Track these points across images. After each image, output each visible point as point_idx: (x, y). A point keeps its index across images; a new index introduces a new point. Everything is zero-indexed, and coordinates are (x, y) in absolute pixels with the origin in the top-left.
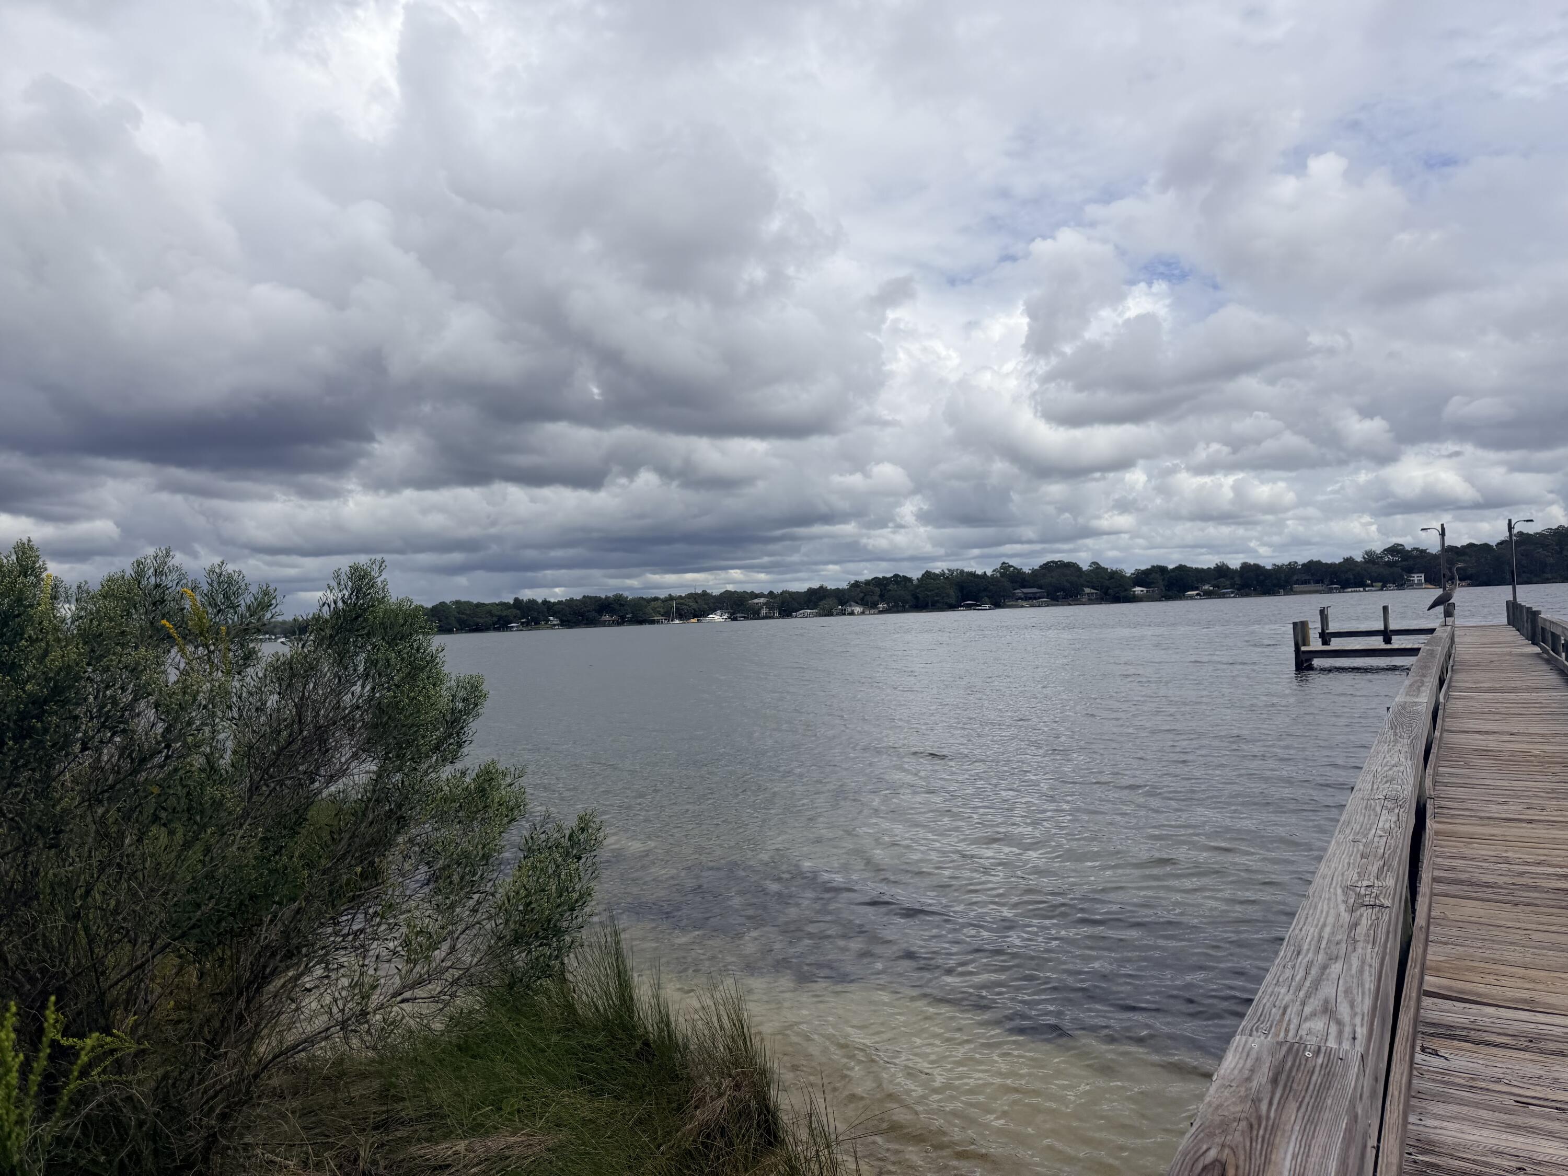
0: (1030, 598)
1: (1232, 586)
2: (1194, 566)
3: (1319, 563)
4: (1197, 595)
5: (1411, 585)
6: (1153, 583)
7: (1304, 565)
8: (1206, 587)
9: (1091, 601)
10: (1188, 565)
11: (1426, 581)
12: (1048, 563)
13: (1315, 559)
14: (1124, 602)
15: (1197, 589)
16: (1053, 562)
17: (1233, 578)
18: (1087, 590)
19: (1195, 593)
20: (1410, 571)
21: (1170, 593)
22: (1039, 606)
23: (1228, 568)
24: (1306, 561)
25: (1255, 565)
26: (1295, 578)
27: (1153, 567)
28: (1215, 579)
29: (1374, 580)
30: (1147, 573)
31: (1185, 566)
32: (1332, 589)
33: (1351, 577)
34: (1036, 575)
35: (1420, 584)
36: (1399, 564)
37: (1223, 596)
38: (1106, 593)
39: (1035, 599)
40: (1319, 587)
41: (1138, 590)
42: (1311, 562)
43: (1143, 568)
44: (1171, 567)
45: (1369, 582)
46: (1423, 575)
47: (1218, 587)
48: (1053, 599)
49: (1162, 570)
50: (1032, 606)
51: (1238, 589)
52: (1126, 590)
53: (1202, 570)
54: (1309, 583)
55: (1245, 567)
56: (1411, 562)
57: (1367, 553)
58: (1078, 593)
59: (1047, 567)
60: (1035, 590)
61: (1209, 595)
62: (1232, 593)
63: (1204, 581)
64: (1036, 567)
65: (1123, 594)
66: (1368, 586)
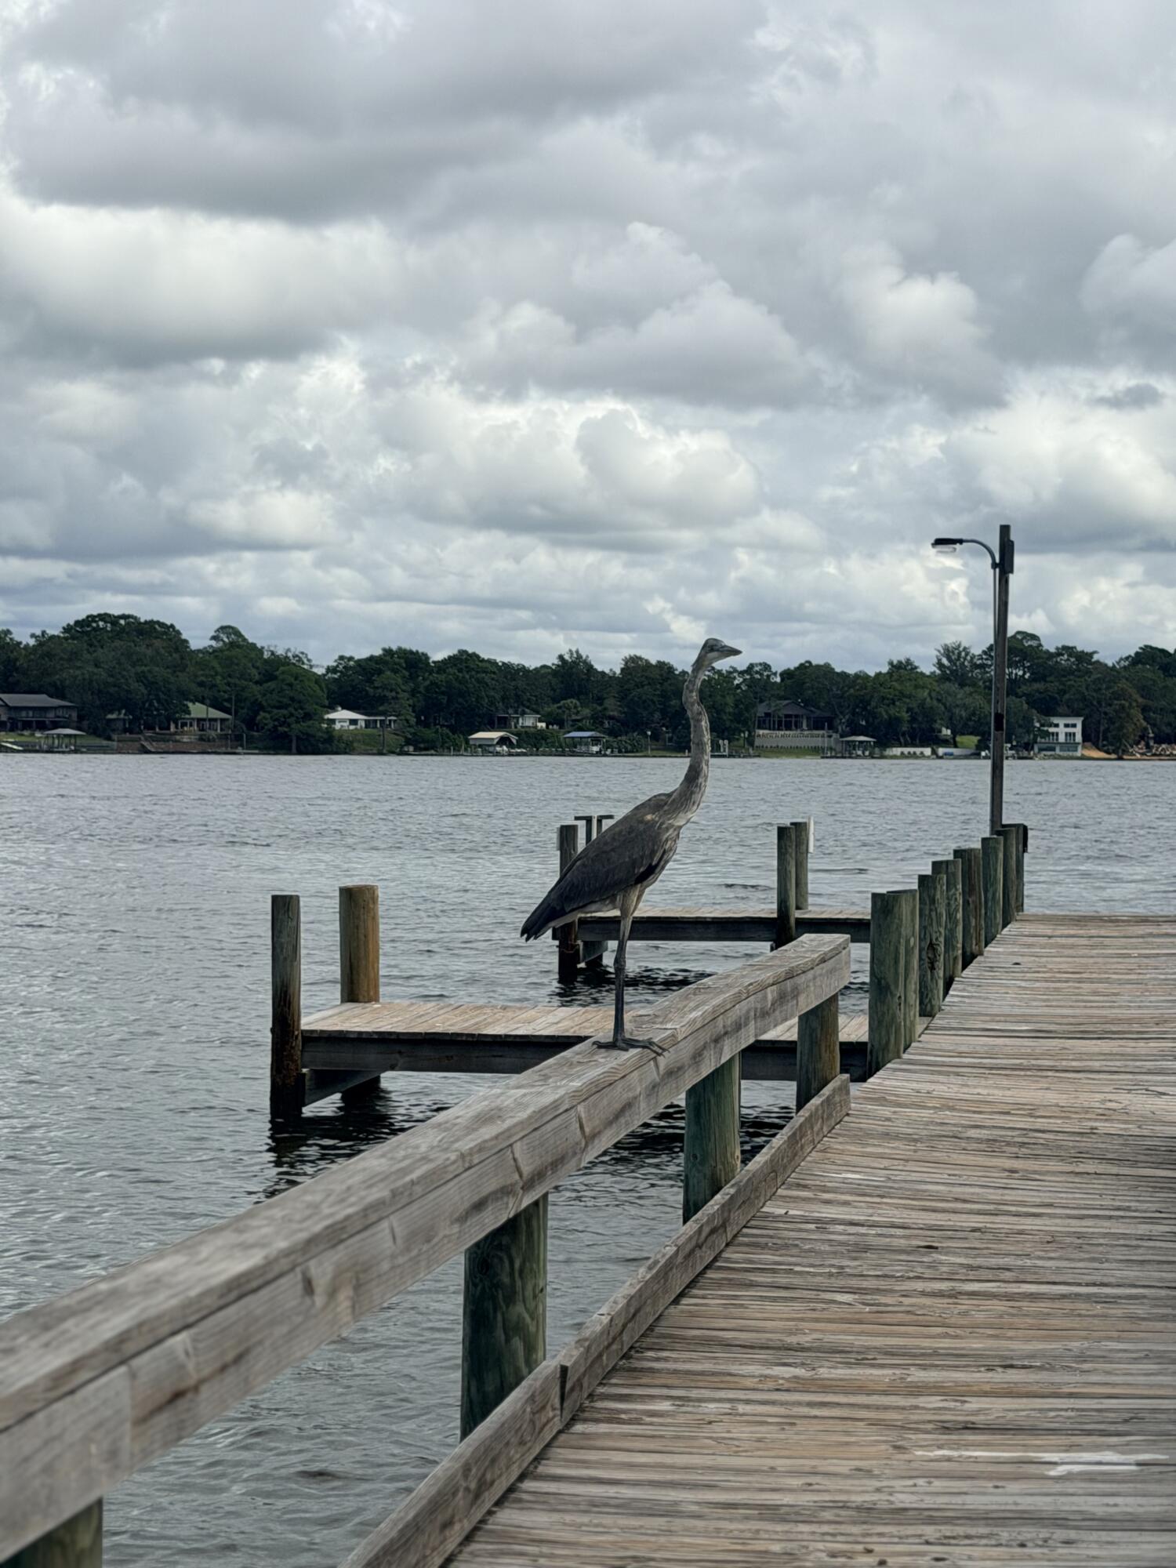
0: (27, 725)
1: (596, 722)
2: (501, 658)
3: (826, 671)
4: (503, 741)
5: (1050, 748)
6: (383, 700)
7: (787, 675)
8: (529, 721)
9: (209, 743)
10: (484, 655)
11: (1086, 737)
12: (91, 619)
13: (817, 661)
14: (300, 752)
15: (501, 723)
16: (104, 617)
17: (600, 700)
18: (198, 710)
19: (495, 735)
20: (1049, 708)
21: (429, 733)
22: (50, 751)
23: (590, 668)
24: (793, 664)
25: (661, 665)
26: (761, 710)
27: (388, 652)
28: (555, 701)
29: (961, 728)
30: (370, 668)
31: (475, 656)
32: (853, 746)
33: (906, 716)
34: (49, 655)
35: (1070, 745)
36: (1024, 689)
37: (570, 749)
38: (251, 724)
39: (42, 726)
40: (819, 738)
41: (342, 716)
42: (805, 668)
43: (362, 653)
44: (437, 656)
45: (946, 732)
46: (1079, 722)
47: (561, 724)
48: (95, 732)
49: (410, 662)
50: (29, 749)
51: (612, 733)
52: (308, 716)
53: (523, 669)
54: (798, 726)
55: (635, 667)
56: (1053, 686)
57: (948, 652)
58: (170, 719)
59: (87, 630)
60: (41, 700)
61: (533, 744)
62: (596, 741)
63: (524, 705)
64: (55, 631)
65: (297, 728)
66: (945, 743)
